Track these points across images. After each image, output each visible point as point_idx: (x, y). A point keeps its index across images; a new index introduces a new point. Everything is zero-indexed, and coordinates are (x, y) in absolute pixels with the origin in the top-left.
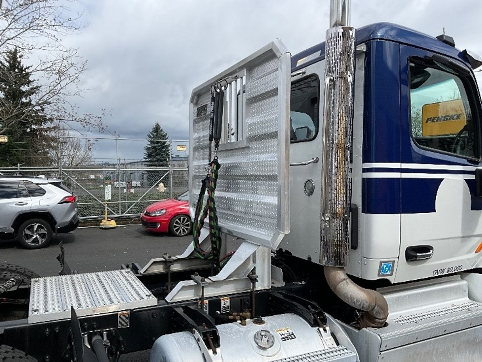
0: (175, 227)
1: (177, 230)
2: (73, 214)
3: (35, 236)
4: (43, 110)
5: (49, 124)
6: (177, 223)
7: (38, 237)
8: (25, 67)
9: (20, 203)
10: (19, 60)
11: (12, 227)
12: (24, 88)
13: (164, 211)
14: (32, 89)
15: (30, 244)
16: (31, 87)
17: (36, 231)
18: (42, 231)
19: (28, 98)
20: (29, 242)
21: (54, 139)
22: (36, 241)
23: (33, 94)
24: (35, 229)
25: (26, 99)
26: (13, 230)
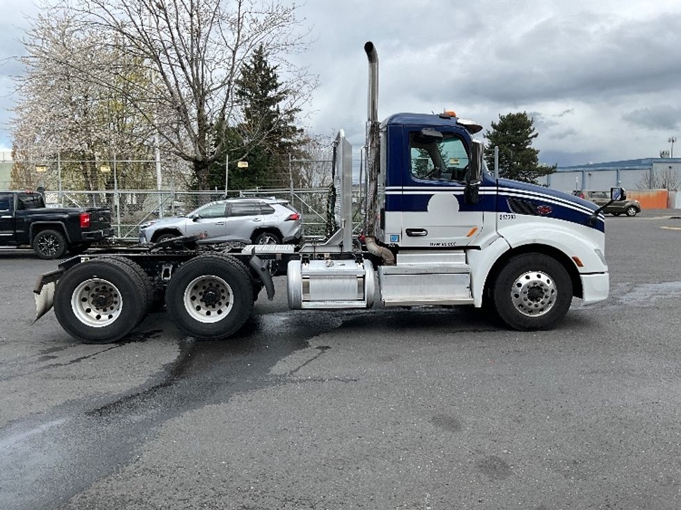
2: (297, 230)
4: (292, 119)
5: (298, 137)
8: (272, 67)
9: (256, 219)
10: (265, 59)
11: (251, 238)
12: (271, 94)
14: (280, 93)
16: (278, 91)
19: (276, 106)
21: (305, 155)
23: (280, 100)
25: (274, 107)
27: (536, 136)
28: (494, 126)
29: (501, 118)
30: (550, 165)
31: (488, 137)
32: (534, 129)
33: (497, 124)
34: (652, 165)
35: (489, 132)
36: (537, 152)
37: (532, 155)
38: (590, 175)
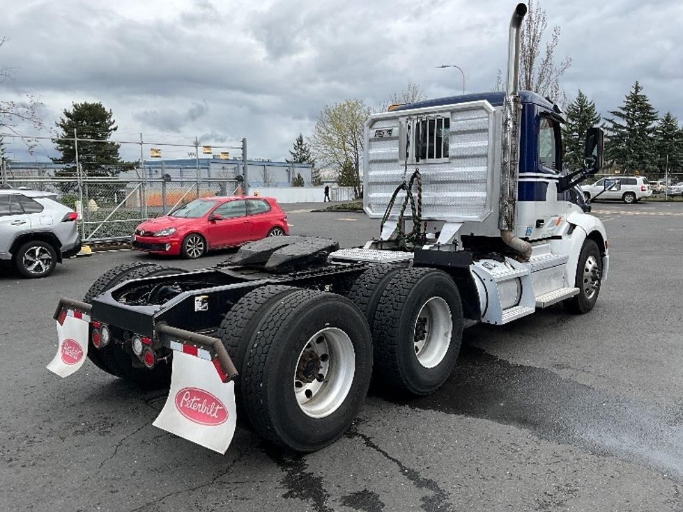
0: (188, 247)
1: (190, 252)
3: (37, 263)
6: (190, 243)
7: (41, 263)
9: (16, 221)
11: (10, 252)
13: (173, 230)
15: (33, 272)
17: (38, 256)
18: (45, 256)
20: (31, 269)
22: (39, 268)
24: (37, 253)
26: (11, 255)
27: (115, 129)
28: (68, 115)
29: (75, 106)
30: (132, 161)
31: (62, 126)
32: (114, 121)
33: (71, 112)
34: (209, 165)
35: (63, 121)
36: (118, 146)
37: (114, 149)
38: (156, 171)
